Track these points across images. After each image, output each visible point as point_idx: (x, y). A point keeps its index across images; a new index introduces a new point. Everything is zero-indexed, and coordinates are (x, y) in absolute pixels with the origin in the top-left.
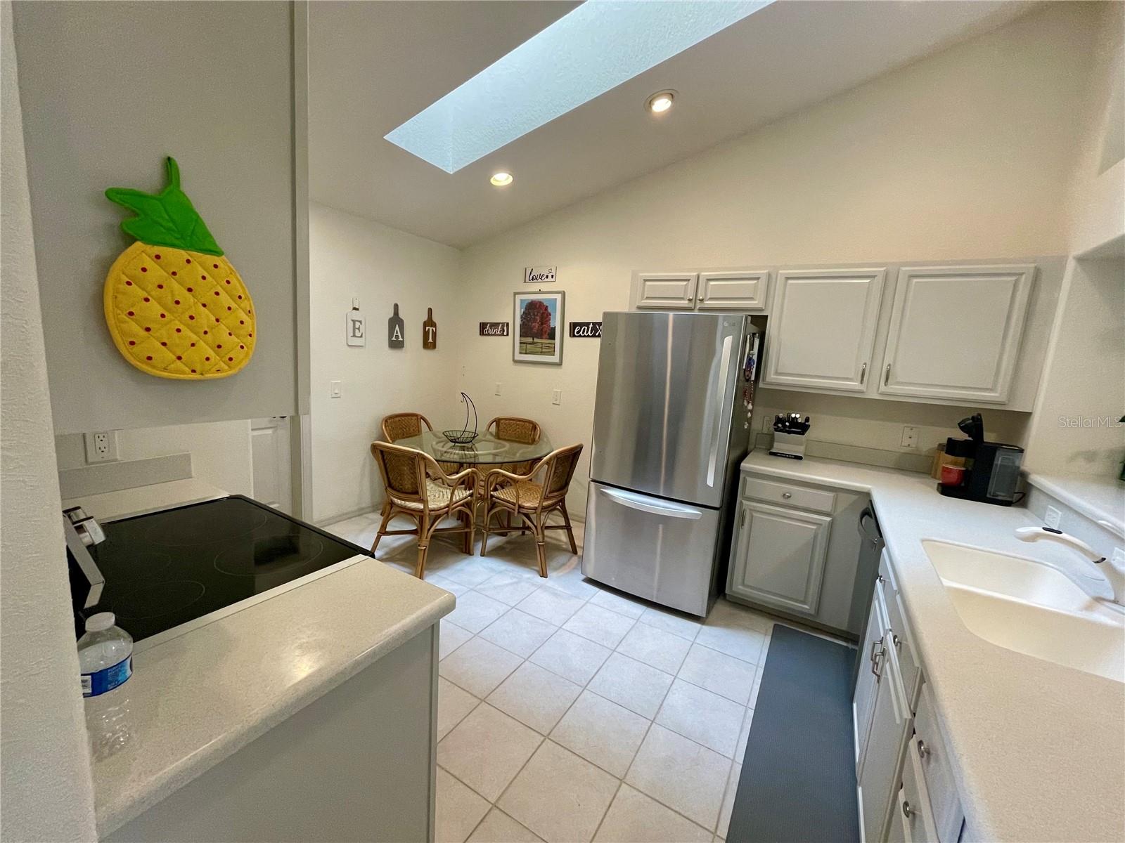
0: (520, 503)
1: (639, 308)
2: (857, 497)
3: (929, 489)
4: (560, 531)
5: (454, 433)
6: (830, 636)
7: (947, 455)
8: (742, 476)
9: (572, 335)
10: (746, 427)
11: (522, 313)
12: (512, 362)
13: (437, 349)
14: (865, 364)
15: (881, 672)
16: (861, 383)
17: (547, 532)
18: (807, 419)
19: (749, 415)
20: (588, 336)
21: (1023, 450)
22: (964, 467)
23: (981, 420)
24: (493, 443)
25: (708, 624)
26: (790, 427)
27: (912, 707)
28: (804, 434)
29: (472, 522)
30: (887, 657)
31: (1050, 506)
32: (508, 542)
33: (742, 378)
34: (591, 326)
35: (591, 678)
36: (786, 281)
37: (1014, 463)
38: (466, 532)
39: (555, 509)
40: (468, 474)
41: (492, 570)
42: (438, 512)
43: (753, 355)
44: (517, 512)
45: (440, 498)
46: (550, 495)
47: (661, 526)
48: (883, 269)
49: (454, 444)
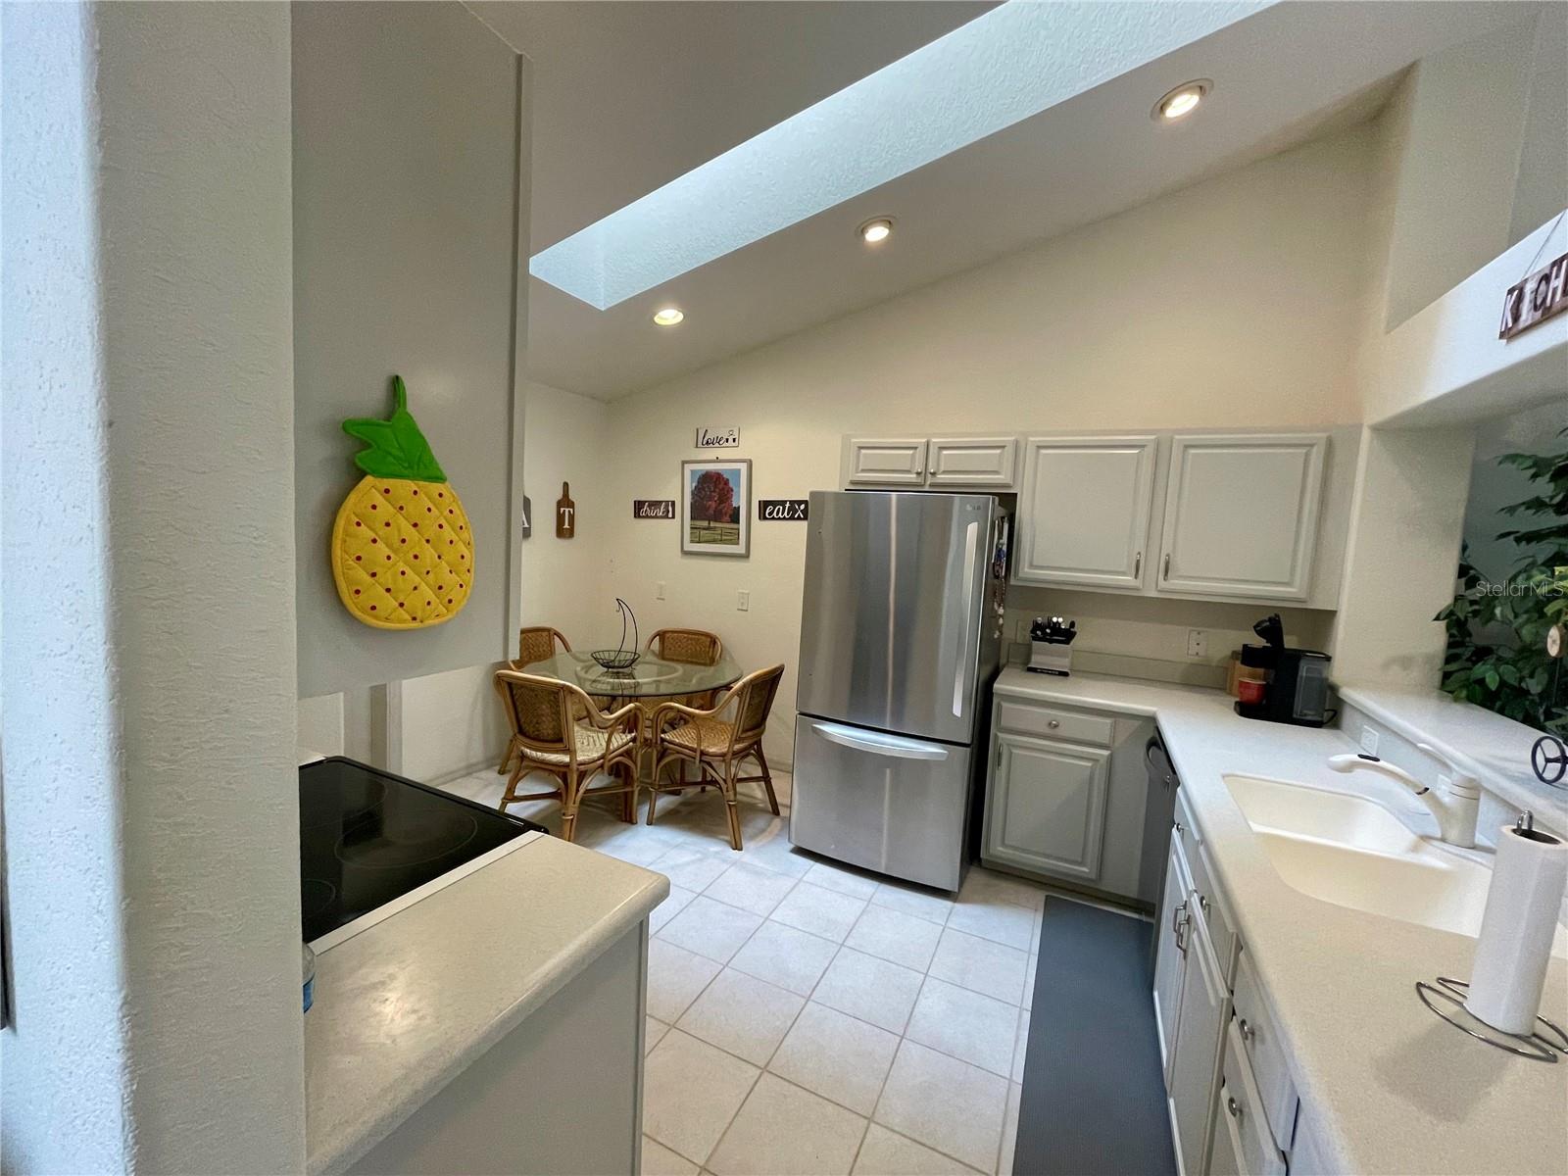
0: (702, 748)
1: (853, 483)
2: (1140, 722)
3: (1227, 710)
4: (754, 785)
5: (606, 654)
6: (1116, 907)
7: (1243, 666)
8: (995, 701)
9: (762, 517)
10: (996, 636)
11: (693, 489)
12: (680, 554)
13: (575, 537)
14: (1139, 553)
15: (1188, 945)
16: (1136, 578)
17: (740, 787)
18: (1072, 624)
19: (1001, 621)
20: (784, 518)
21: (1330, 658)
22: (1265, 680)
23: (1279, 622)
24: (656, 667)
25: (960, 902)
26: (1051, 634)
27: (1229, 983)
28: (1068, 643)
29: (635, 778)
30: (1193, 925)
31: (1365, 727)
32: (683, 804)
33: (991, 575)
34: (788, 505)
35: (814, 984)
36: (1037, 451)
37: (1320, 673)
38: (626, 793)
39: (747, 755)
40: (630, 711)
41: (665, 843)
42: (589, 765)
43: (1002, 545)
44: (697, 762)
45: (591, 747)
46: (744, 736)
47: (888, 771)
48: (1153, 437)
49: (606, 669)
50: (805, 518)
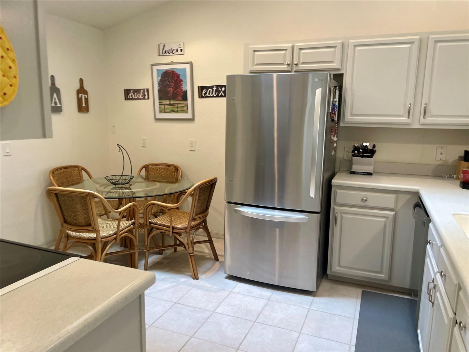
0: (173, 225)
1: (251, 72)
2: (411, 196)
3: (455, 186)
4: (202, 245)
5: (114, 178)
6: (398, 294)
7: (465, 163)
8: (333, 189)
9: (201, 96)
10: (333, 154)
11: (159, 81)
12: (154, 120)
14: (410, 104)
15: (434, 299)
16: (408, 118)
17: (196, 247)
18: (374, 146)
19: (335, 145)
20: (213, 97)
24: (144, 184)
26: (363, 153)
27: (454, 310)
28: (372, 157)
29: (136, 244)
30: (437, 289)
32: (164, 258)
33: (329, 119)
34: (215, 88)
36: (355, 48)
38: (131, 254)
39: (200, 228)
40: (130, 207)
42: (107, 239)
43: (336, 102)
44: (171, 233)
45: (109, 229)
46: (196, 217)
47: (277, 230)
48: (418, 37)
49: (114, 186)
50: (225, 96)
